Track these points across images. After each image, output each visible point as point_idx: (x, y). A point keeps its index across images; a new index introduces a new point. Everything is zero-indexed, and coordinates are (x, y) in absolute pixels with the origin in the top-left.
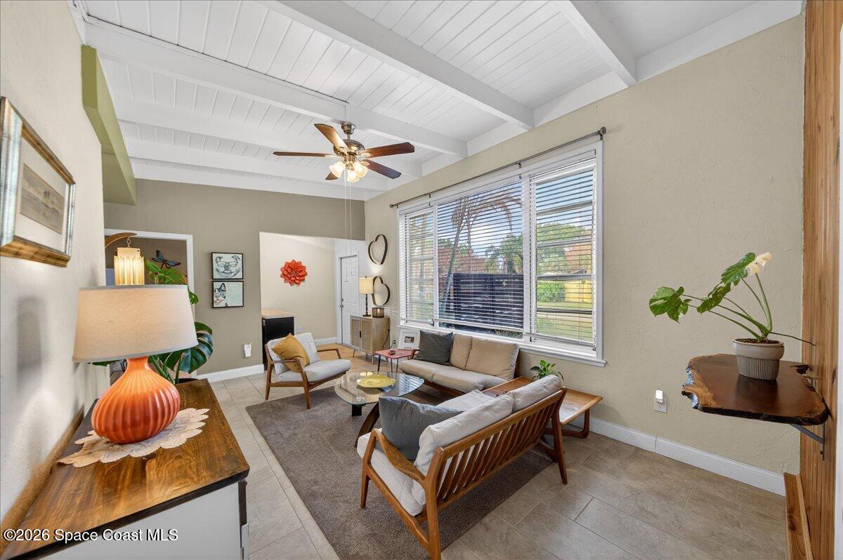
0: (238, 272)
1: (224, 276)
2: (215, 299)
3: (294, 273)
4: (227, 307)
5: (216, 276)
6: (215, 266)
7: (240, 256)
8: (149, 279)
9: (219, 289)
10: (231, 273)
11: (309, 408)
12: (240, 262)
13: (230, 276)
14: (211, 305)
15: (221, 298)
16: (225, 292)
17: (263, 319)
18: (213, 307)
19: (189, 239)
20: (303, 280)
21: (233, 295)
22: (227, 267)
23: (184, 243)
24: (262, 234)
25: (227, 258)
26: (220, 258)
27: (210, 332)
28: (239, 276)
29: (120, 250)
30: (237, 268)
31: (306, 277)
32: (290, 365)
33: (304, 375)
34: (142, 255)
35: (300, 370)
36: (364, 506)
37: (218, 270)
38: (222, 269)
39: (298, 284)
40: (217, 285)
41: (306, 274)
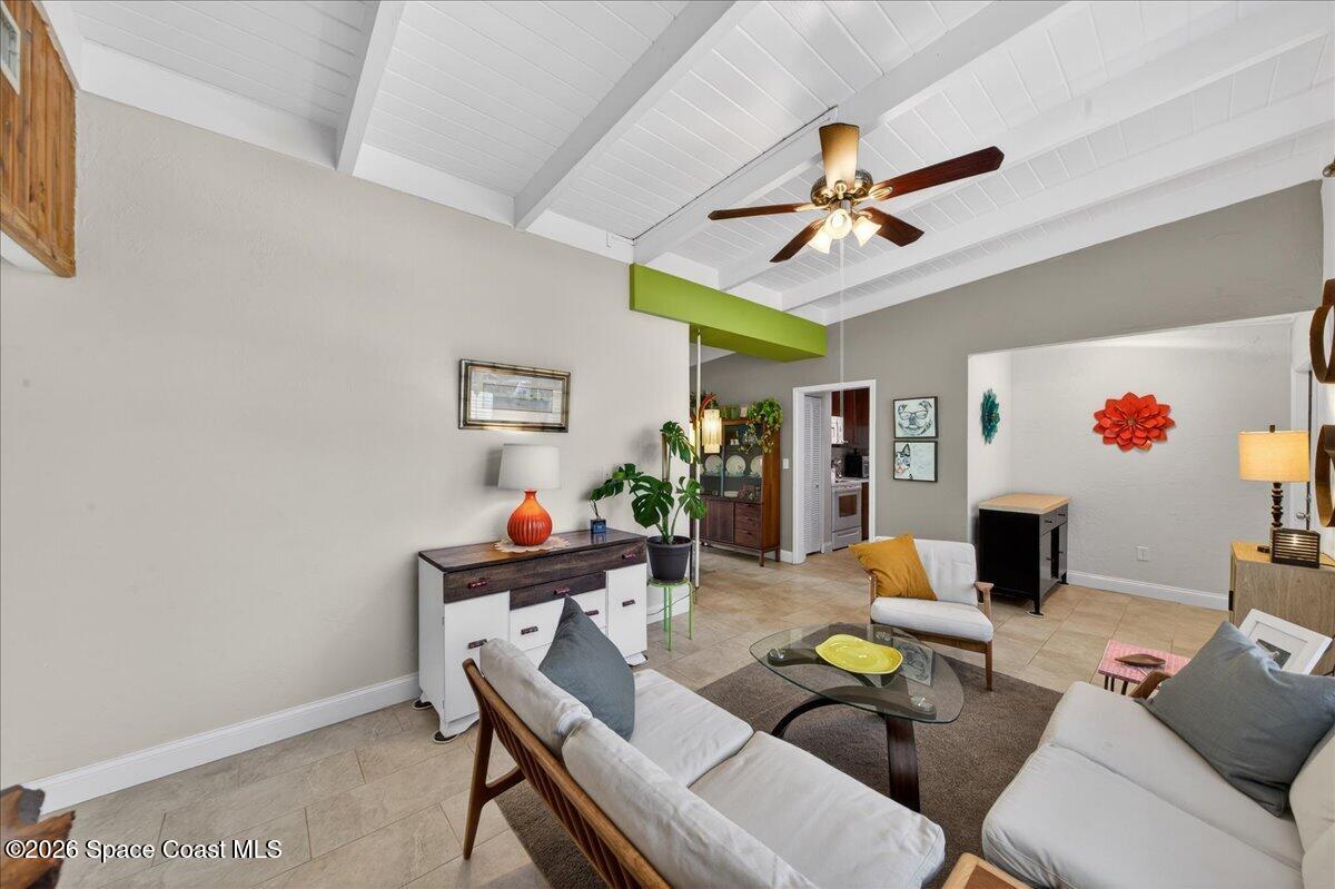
0: (929, 426)
1: (909, 434)
2: (897, 467)
3: (1131, 423)
4: (911, 480)
5: (900, 433)
6: (898, 420)
7: (932, 401)
9: (902, 453)
10: (919, 428)
12: (932, 411)
13: (917, 433)
14: (891, 474)
15: (904, 466)
16: (908, 459)
18: (895, 479)
19: (873, 386)
20: (1161, 438)
21: (921, 462)
22: (912, 420)
23: (868, 390)
25: (913, 406)
26: (904, 407)
28: (931, 432)
29: (706, 412)
30: (927, 420)
31: (1170, 433)
37: (901, 425)
38: (906, 423)
39: (1144, 446)
41: (1170, 424)
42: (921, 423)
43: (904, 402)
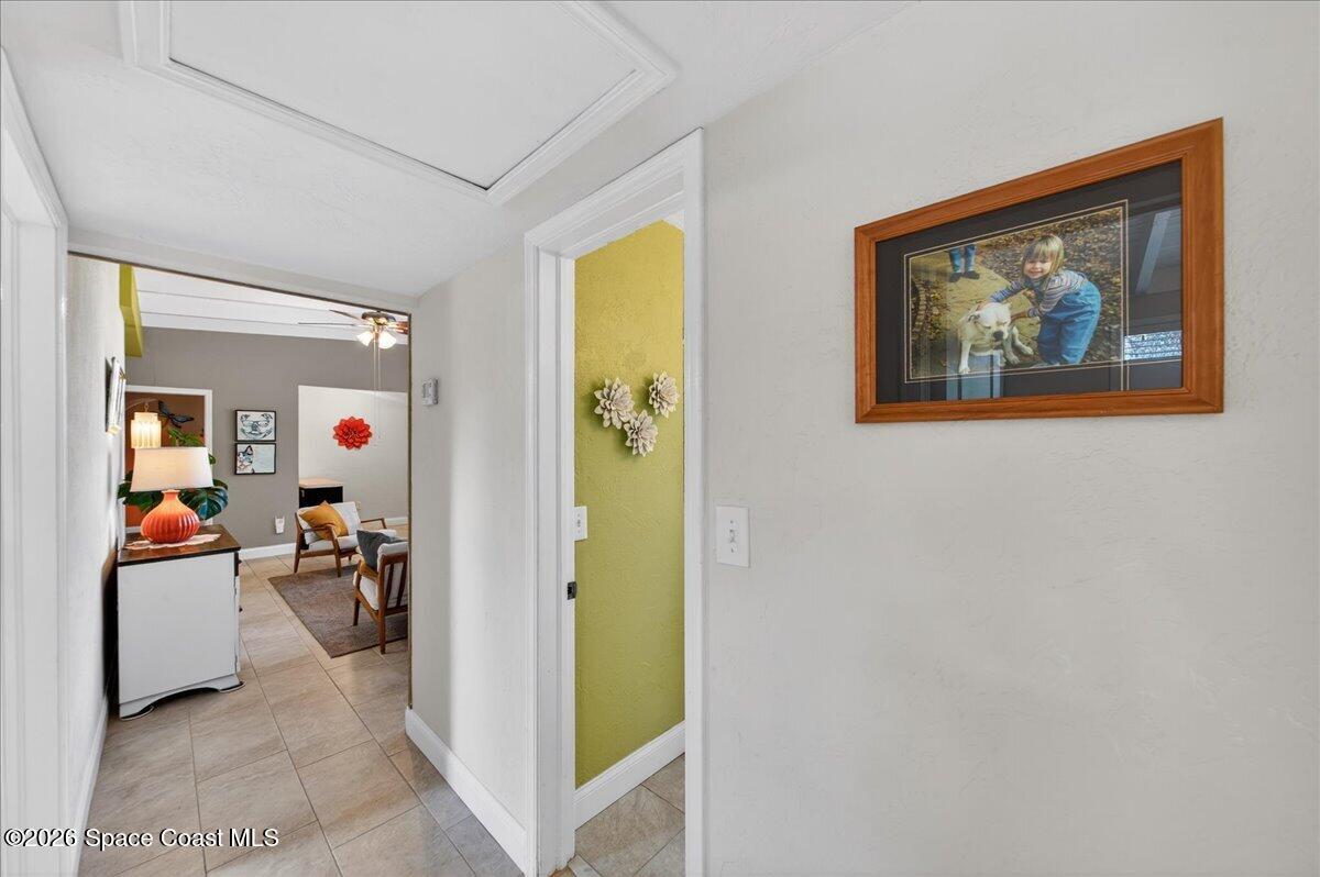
0: (269, 432)
1: (252, 437)
2: (239, 464)
3: (352, 433)
4: (254, 473)
5: (241, 437)
6: (240, 426)
7: (273, 414)
8: (166, 442)
9: (245, 453)
10: (260, 433)
11: (339, 576)
12: (272, 424)
13: (259, 438)
15: (246, 463)
17: (301, 489)
18: (235, 473)
19: (208, 394)
20: (366, 442)
21: (262, 459)
22: (255, 427)
23: (202, 398)
24: (302, 389)
25: (255, 417)
26: (246, 416)
27: (226, 488)
28: (271, 437)
29: (137, 415)
30: (268, 429)
31: (370, 439)
32: (322, 534)
33: (336, 543)
34: (159, 419)
35: (330, 537)
36: (356, 623)
37: (243, 431)
38: (248, 429)
39: (359, 447)
40: (241, 448)
41: (370, 435)
42: (263, 430)
43: (247, 413)
